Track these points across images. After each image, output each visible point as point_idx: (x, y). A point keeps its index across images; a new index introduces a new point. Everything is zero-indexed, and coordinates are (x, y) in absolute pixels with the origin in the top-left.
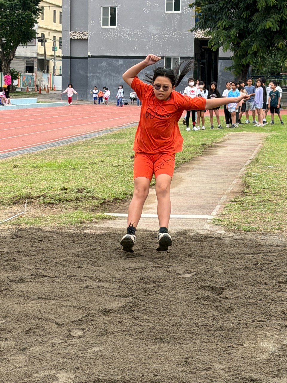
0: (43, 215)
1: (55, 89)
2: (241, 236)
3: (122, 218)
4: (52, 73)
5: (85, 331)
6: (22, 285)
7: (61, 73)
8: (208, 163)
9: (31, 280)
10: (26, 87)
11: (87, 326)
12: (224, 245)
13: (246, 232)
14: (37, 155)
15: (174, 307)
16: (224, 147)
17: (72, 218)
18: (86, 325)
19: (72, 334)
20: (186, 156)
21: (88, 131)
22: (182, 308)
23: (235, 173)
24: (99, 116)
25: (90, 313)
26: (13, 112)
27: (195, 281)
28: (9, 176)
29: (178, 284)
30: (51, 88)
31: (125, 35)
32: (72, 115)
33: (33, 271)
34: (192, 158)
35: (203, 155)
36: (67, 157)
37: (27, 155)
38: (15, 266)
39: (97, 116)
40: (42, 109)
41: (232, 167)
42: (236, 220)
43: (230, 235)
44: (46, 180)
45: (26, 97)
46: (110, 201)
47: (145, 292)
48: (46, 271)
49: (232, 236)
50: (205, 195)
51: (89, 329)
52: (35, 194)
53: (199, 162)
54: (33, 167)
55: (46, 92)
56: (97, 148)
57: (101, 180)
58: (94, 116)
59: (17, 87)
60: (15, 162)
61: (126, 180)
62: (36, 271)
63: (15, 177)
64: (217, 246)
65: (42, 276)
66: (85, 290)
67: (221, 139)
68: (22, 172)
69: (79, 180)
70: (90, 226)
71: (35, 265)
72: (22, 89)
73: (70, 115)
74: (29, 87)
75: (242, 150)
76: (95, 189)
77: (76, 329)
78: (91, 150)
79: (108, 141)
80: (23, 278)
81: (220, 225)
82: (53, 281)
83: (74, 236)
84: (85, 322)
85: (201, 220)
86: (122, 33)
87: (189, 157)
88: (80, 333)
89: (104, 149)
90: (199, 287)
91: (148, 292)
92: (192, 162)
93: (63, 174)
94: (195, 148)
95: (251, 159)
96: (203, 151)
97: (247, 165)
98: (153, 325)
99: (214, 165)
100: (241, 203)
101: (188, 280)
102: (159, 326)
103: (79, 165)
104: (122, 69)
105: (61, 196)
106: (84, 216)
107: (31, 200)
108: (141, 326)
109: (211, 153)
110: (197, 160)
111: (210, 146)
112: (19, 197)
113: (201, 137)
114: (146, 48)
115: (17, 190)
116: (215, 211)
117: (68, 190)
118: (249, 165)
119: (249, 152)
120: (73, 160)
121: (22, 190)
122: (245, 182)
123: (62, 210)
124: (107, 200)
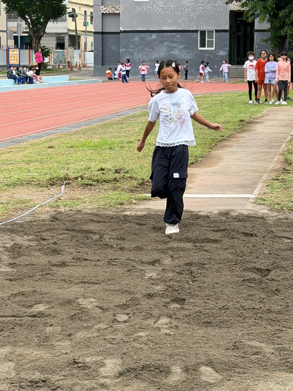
0: (82, 197)
1: (87, 65)
2: (285, 216)
4: (83, 49)
5: (129, 315)
6: (64, 269)
7: (93, 49)
8: (247, 140)
9: (73, 264)
10: (58, 64)
11: (132, 310)
12: (267, 224)
13: (289, 211)
14: (72, 135)
15: (220, 290)
16: (263, 123)
17: (111, 199)
18: (130, 309)
19: (117, 319)
20: (224, 133)
21: (122, 108)
22: (228, 291)
23: (275, 150)
24: (133, 93)
25: (134, 297)
26: (46, 90)
27: (240, 263)
28: (45, 156)
29: (222, 266)
30: (83, 65)
31: (158, 8)
32: (106, 92)
33: (74, 254)
34: (231, 135)
35: (242, 132)
36: (102, 136)
37: (61, 134)
38: (56, 250)
39: (130, 93)
40: (74, 86)
41: (273, 143)
42: (279, 198)
43: (274, 215)
44: (82, 161)
45: (57, 75)
46: (149, 181)
48: (87, 254)
49: (275, 216)
50: (246, 173)
51: (134, 313)
52: (72, 176)
53: (237, 139)
54: (68, 147)
55: (77, 69)
56: (132, 126)
57: (139, 160)
58: (128, 93)
59: (48, 64)
60: (50, 142)
62: (78, 254)
63: (50, 158)
64: (261, 226)
65: (83, 260)
66: (128, 273)
67: (259, 115)
68: (57, 153)
69: (116, 160)
70: (129, 207)
71: (75, 248)
72: (53, 66)
73: (103, 92)
74: (60, 64)
75: (282, 125)
76: (133, 169)
77: (120, 313)
78: (126, 129)
79: (143, 119)
80: (65, 262)
81: (262, 204)
82: (95, 265)
83: (114, 218)
84: (129, 307)
85: (243, 199)
86: (155, 7)
87: (227, 134)
88: (126, 317)
89: (141, 128)
90: (244, 268)
92: (231, 139)
93: (99, 154)
94: (233, 124)
95: (291, 135)
96: (241, 128)
97: (288, 141)
98: (199, 309)
99: (253, 141)
100: (283, 181)
101: (232, 262)
102: (205, 309)
103: (115, 145)
104: (155, 44)
105: (99, 177)
106: (123, 197)
107: (69, 182)
108: (187, 309)
109: (250, 129)
110: (236, 137)
111: (249, 122)
112: (56, 179)
113: (239, 113)
114: (180, 21)
115: (54, 171)
116: (257, 190)
117: (106, 170)
118: (290, 141)
119: (289, 127)
120: (109, 139)
121: (59, 171)
122: (287, 159)
123: (101, 192)
124: (146, 181)
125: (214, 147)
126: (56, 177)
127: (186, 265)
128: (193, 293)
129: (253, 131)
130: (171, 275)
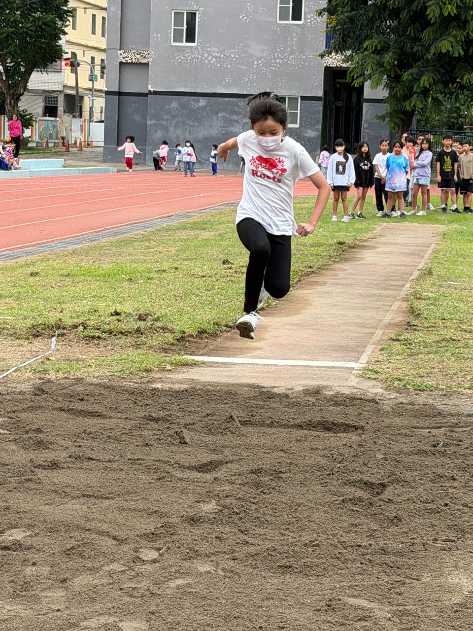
1: (92, 144)
2: (409, 399)
3: (213, 365)
4: (88, 117)
5: (161, 552)
7: (103, 119)
8: (349, 274)
9: (70, 466)
10: (45, 141)
11: (165, 544)
12: (381, 412)
13: (417, 392)
14: (67, 256)
15: (306, 514)
16: (375, 247)
17: (131, 363)
18: (162, 542)
19: (140, 557)
20: (313, 262)
22: (319, 516)
23: (395, 293)
25: (168, 523)
27: (338, 472)
28: (24, 289)
29: (310, 477)
30: (86, 143)
31: (210, 58)
32: (122, 188)
33: (71, 449)
34: (323, 265)
35: (341, 261)
36: (116, 260)
38: (42, 441)
40: (71, 177)
41: (390, 282)
46: (192, 335)
47: (257, 488)
48: (93, 450)
49: (394, 398)
50: (348, 328)
51: (169, 548)
52: (68, 322)
53: (334, 272)
54: (62, 275)
55: (77, 149)
56: (165, 245)
57: (176, 300)
58: (158, 192)
59: (30, 139)
60: (31, 266)
61: (217, 301)
62: (77, 450)
63: (33, 291)
64: (371, 413)
65: (86, 459)
66: (159, 483)
67: (369, 235)
68: (44, 284)
69: (140, 299)
70: (161, 376)
71: (73, 440)
72: (37, 143)
73: (118, 189)
74: (49, 141)
75: (404, 253)
76: (166, 315)
77: (146, 547)
78: (155, 249)
79: (183, 234)
80: (56, 462)
81: (373, 380)
82: (105, 468)
83: (135, 393)
84: (160, 537)
85: (343, 370)
86: (206, 55)
87: (318, 264)
88: (154, 554)
89: (178, 248)
90: (345, 481)
91: (262, 489)
92: (323, 271)
93: (112, 287)
94: (328, 248)
95: (419, 270)
96: (340, 254)
97: (414, 279)
98: (271, 544)
99: (360, 277)
100: (407, 343)
101: (325, 470)
102: (282, 545)
103: (138, 274)
104: (204, 115)
105: (112, 326)
106: (151, 360)
107: (63, 331)
108: (252, 544)
109: (353, 257)
110: (332, 270)
111: (352, 245)
112: (43, 326)
113: (336, 230)
114: (244, 80)
115: (39, 314)
116: (366, 356)
117: (123, 315)
118: (418, 279)
119: (416, 257)
120: (128, 265)
121: (47, 313)
122: (412, 307)
123: (115, 349)
124: (187, 334)
125: (296, 284)
126: (42, 324)
127: (252, 472)
128: (263, 519)
129: (360, 260)
130: (227, 488)
